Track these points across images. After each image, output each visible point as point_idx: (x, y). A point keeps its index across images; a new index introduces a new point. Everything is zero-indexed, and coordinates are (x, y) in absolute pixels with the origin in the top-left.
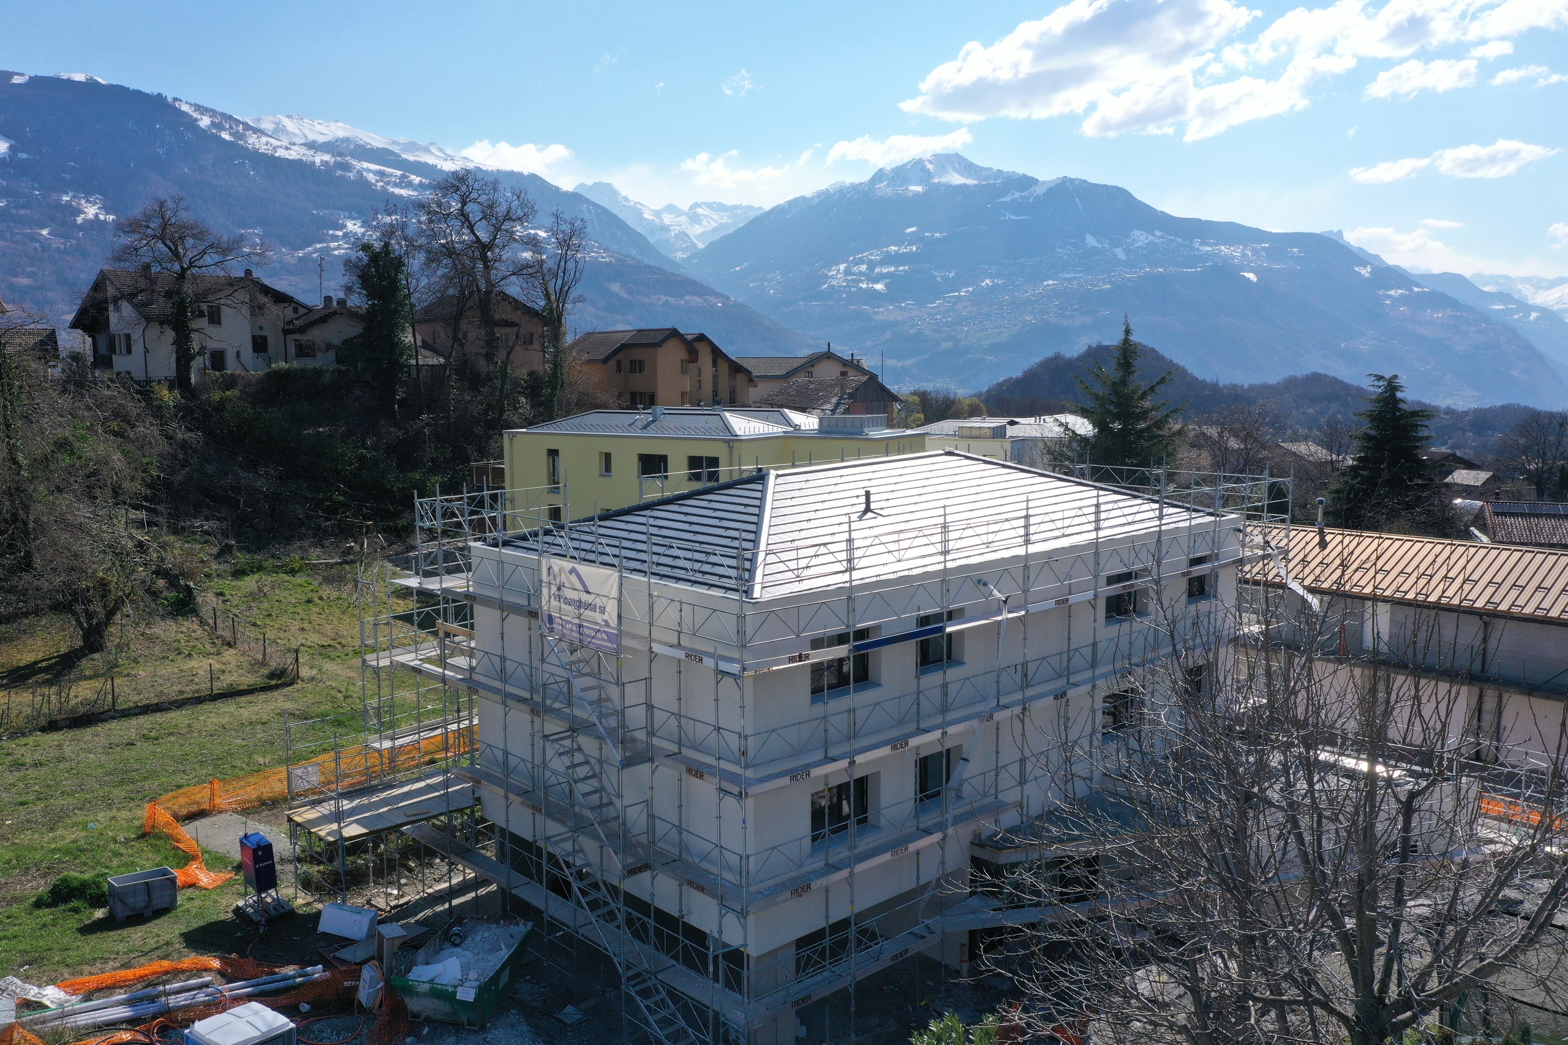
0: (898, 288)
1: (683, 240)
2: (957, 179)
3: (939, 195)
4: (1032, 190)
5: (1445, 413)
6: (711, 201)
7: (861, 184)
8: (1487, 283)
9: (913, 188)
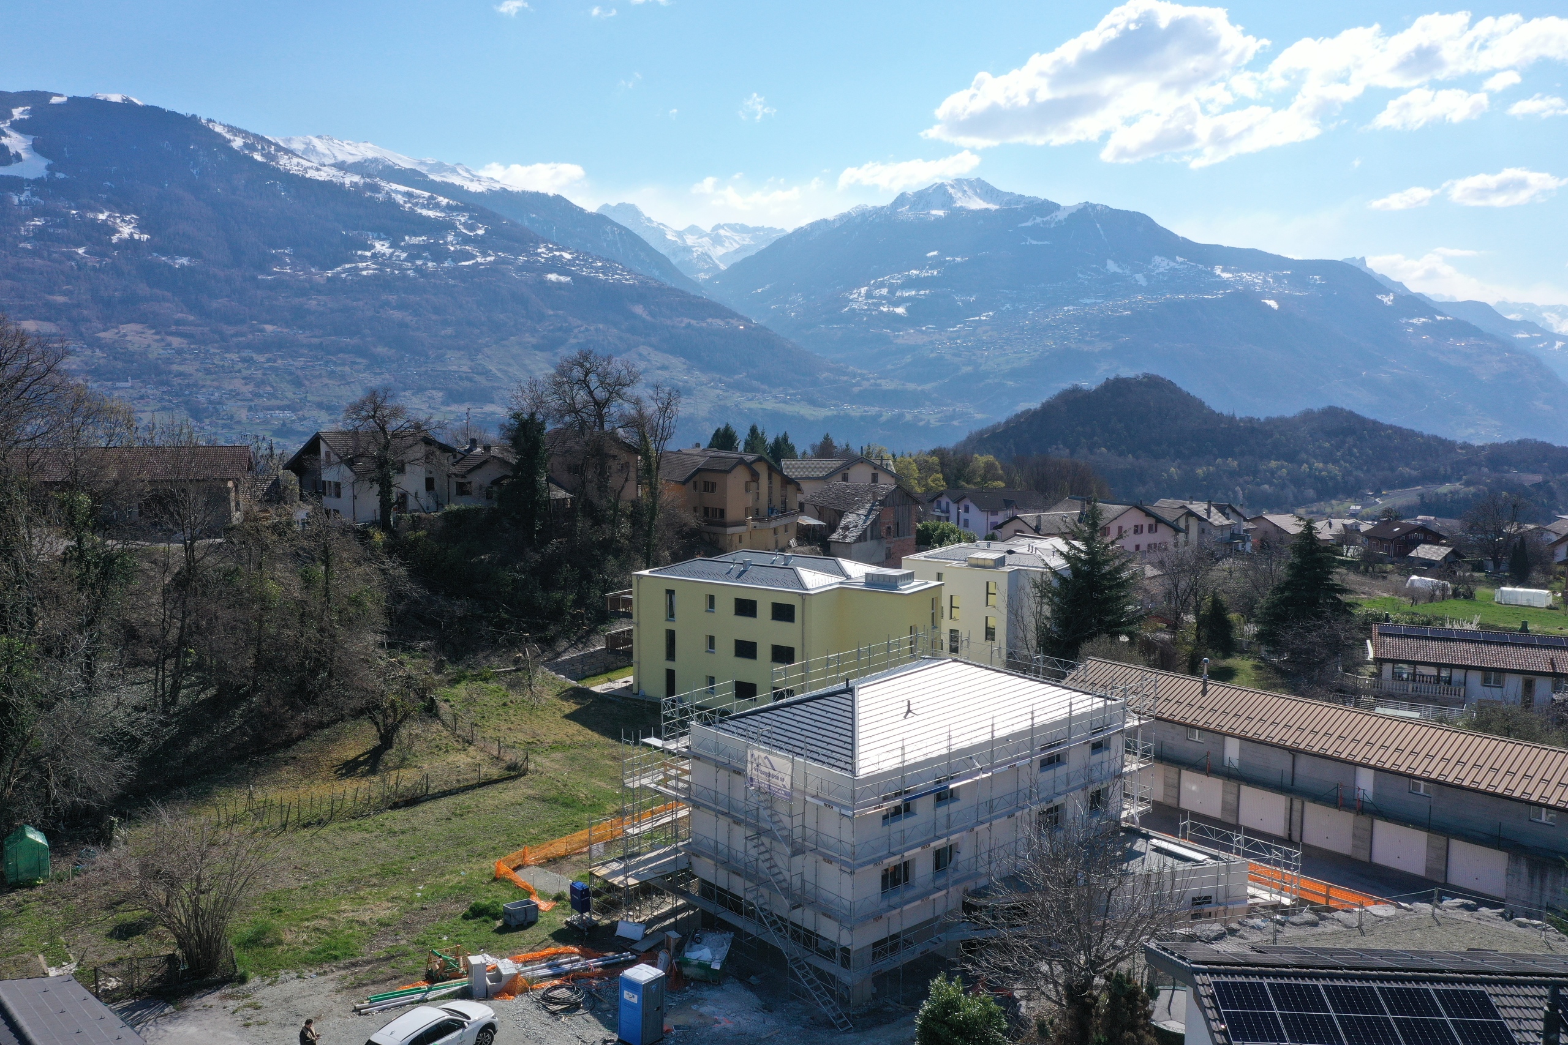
0: (919, 312)
1: (705, 261)
2: (977, 204)
3: (959, 219)
4: (1053, 215)
5: (1461, 448)
6: (733, 222)
7: (883, 208)
8: (1512, 311)
9: (934, 212)
